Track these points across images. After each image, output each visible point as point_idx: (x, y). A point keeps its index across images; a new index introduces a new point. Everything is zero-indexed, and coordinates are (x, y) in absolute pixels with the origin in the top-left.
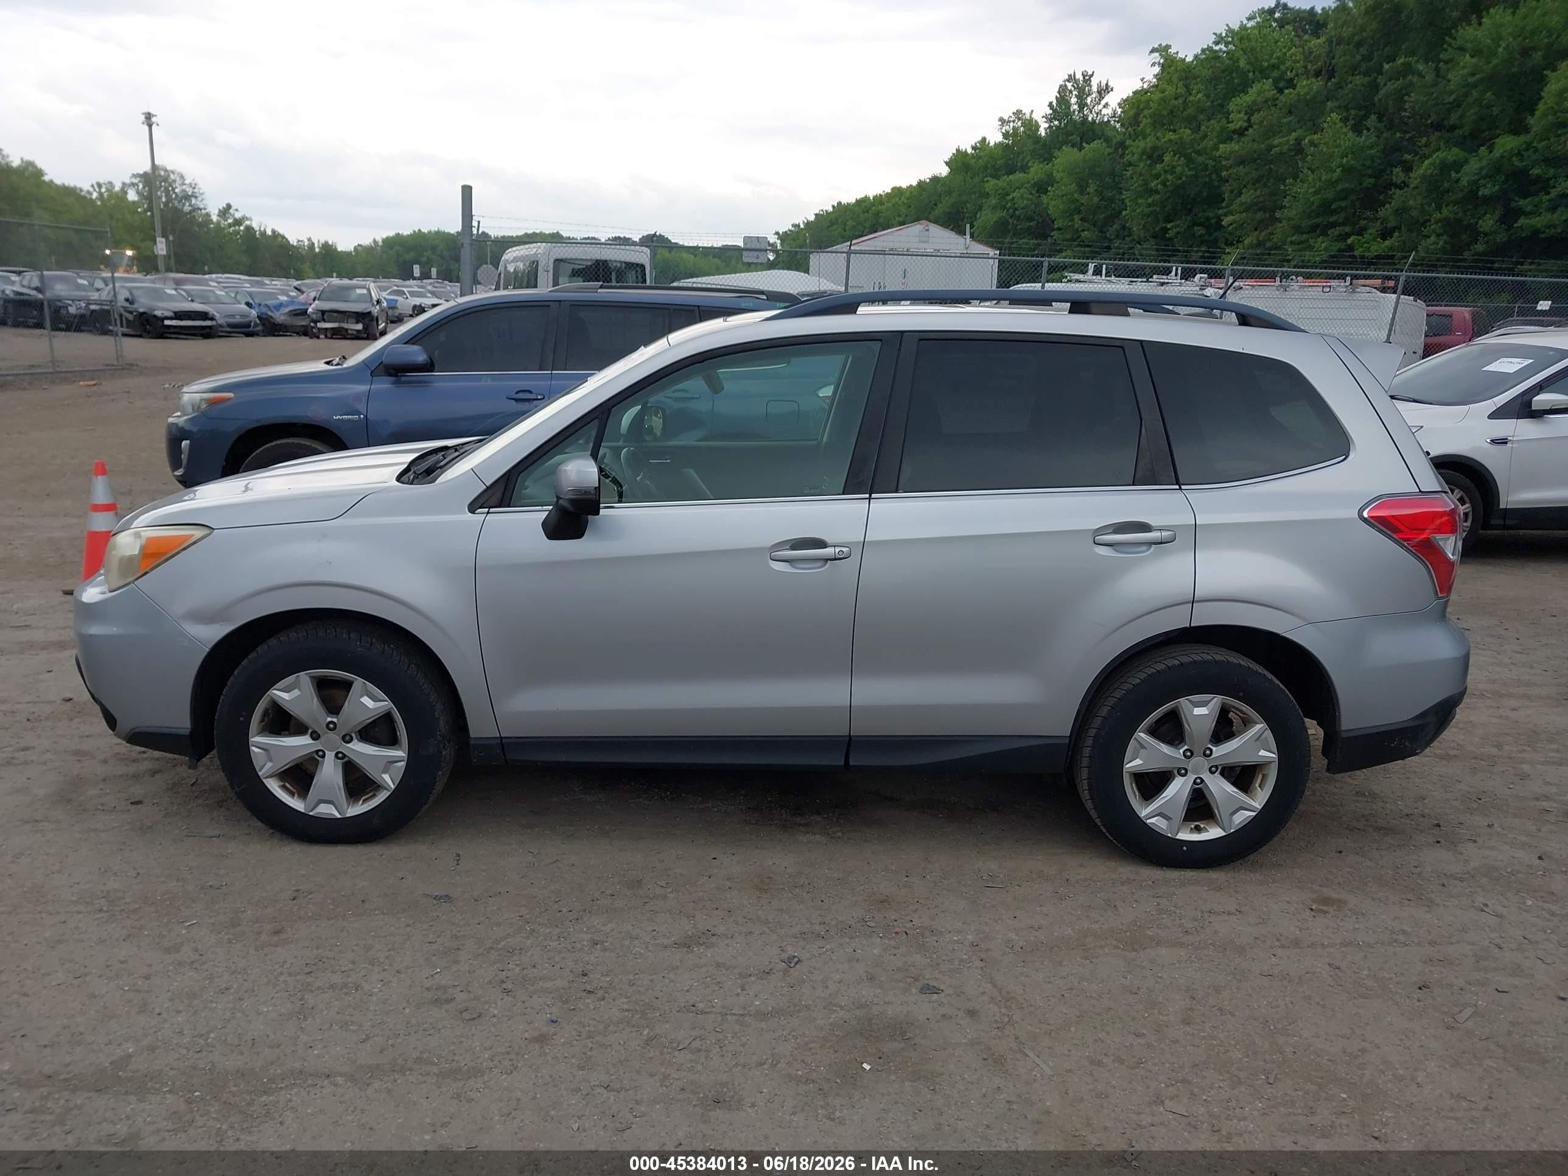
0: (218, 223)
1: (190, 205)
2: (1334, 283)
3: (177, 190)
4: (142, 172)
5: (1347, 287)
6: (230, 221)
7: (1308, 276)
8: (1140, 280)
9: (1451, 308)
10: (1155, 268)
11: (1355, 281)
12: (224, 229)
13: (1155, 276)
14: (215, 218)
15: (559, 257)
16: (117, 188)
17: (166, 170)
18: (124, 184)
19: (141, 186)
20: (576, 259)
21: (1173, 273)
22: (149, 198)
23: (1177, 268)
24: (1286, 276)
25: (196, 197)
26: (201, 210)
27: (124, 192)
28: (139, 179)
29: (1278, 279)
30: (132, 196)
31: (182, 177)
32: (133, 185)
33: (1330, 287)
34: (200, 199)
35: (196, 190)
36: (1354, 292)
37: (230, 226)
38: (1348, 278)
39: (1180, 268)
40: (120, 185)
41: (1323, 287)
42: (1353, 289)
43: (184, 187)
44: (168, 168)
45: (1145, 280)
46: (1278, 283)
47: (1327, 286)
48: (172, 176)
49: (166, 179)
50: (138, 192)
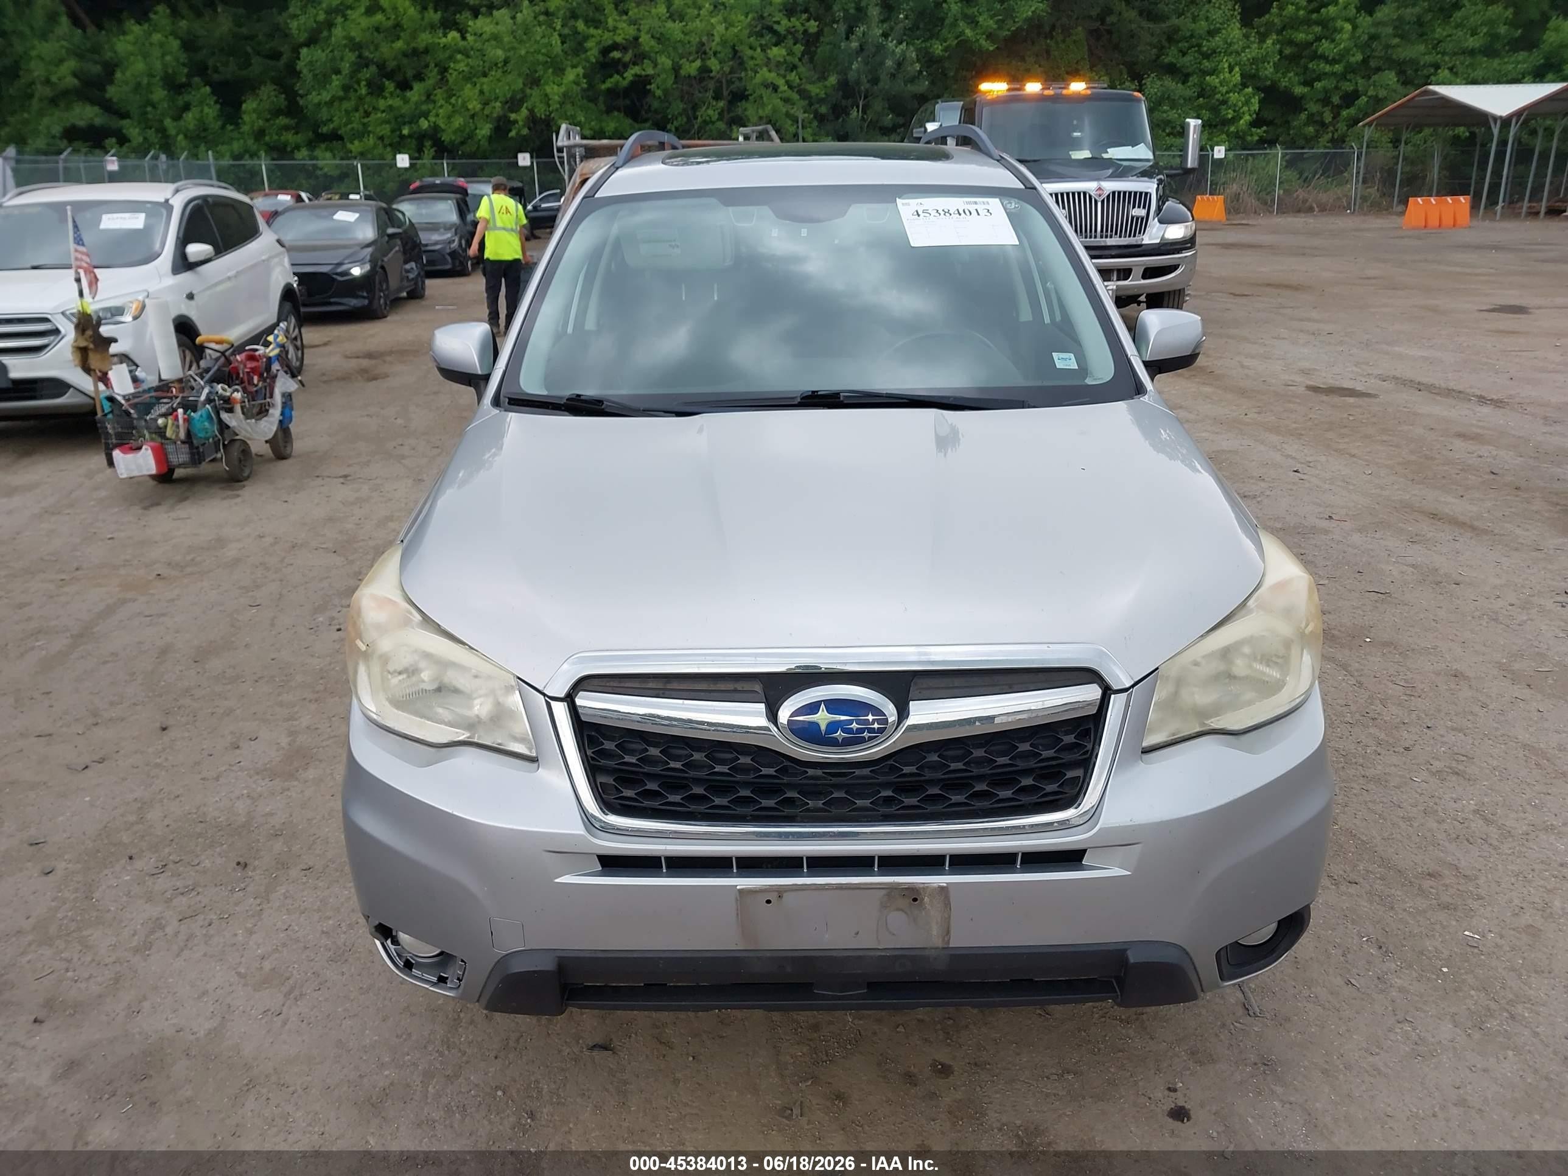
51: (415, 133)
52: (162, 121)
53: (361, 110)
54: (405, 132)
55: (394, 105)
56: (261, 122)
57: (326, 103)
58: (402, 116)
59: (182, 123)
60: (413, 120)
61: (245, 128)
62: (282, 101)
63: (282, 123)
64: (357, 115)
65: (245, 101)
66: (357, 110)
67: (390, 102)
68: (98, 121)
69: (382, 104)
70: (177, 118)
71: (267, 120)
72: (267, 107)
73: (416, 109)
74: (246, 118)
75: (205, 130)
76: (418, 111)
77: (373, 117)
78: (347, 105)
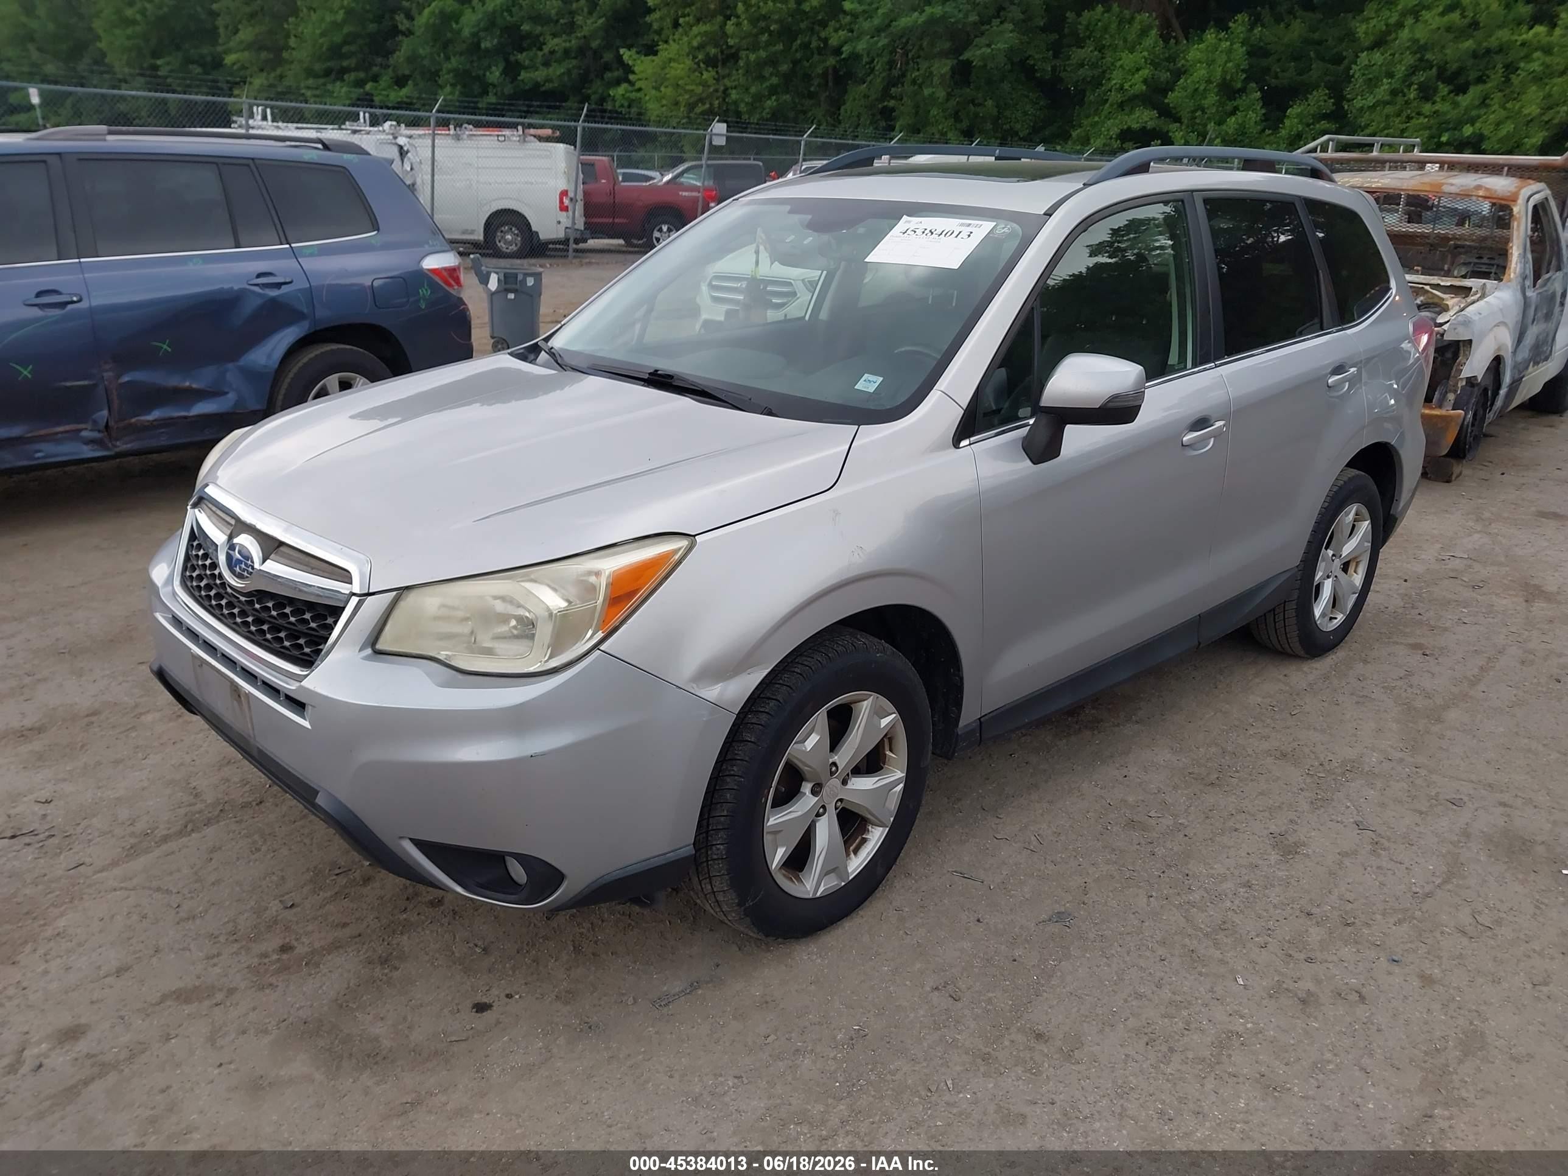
2: (507, 132)
5: (520, 136)
7: (478, 125)
8: (331, 127)
9: (594, 157)
10: (349, 112)
11: (527, 131)
13: (347, 123)
21: (362, 120)
23: (363, 115)
24: (459, 125)
29: (452, 127)
33: (504, 136)
36: (525, 141)
38: (520, 128)
39: (367, 115)
41: (498, 136)
42: (523, 140)
45: (336, 126)
46: (452, 132)
47: (502, 135)
51: (1455, 140)
52: (1205, 125)
53: (1404, 114)
54: (1444, 139)
55: (1441, 110)
56: (1300, 128)
57: (1369, 107)
58: (1447, 122)
59: (1224, 127)
60: (1458, 125)
61: (1283, 133)
62: (1329, 105)
63: (1322, 127)
64: (1397, 120)
65: (1291, 106)
66: (1399, 115)
67: (1437, 107)
68: (1150, 125)
69: (1427, 108)
70: (1220, 123)
71: (1308, 125)
72: (1312, 112)
73: (1464, 114)
74: (1287, 122)
75: (1244, 134)
76: (1466, 117)
77: (1414, 121)
78: (1389, 109)
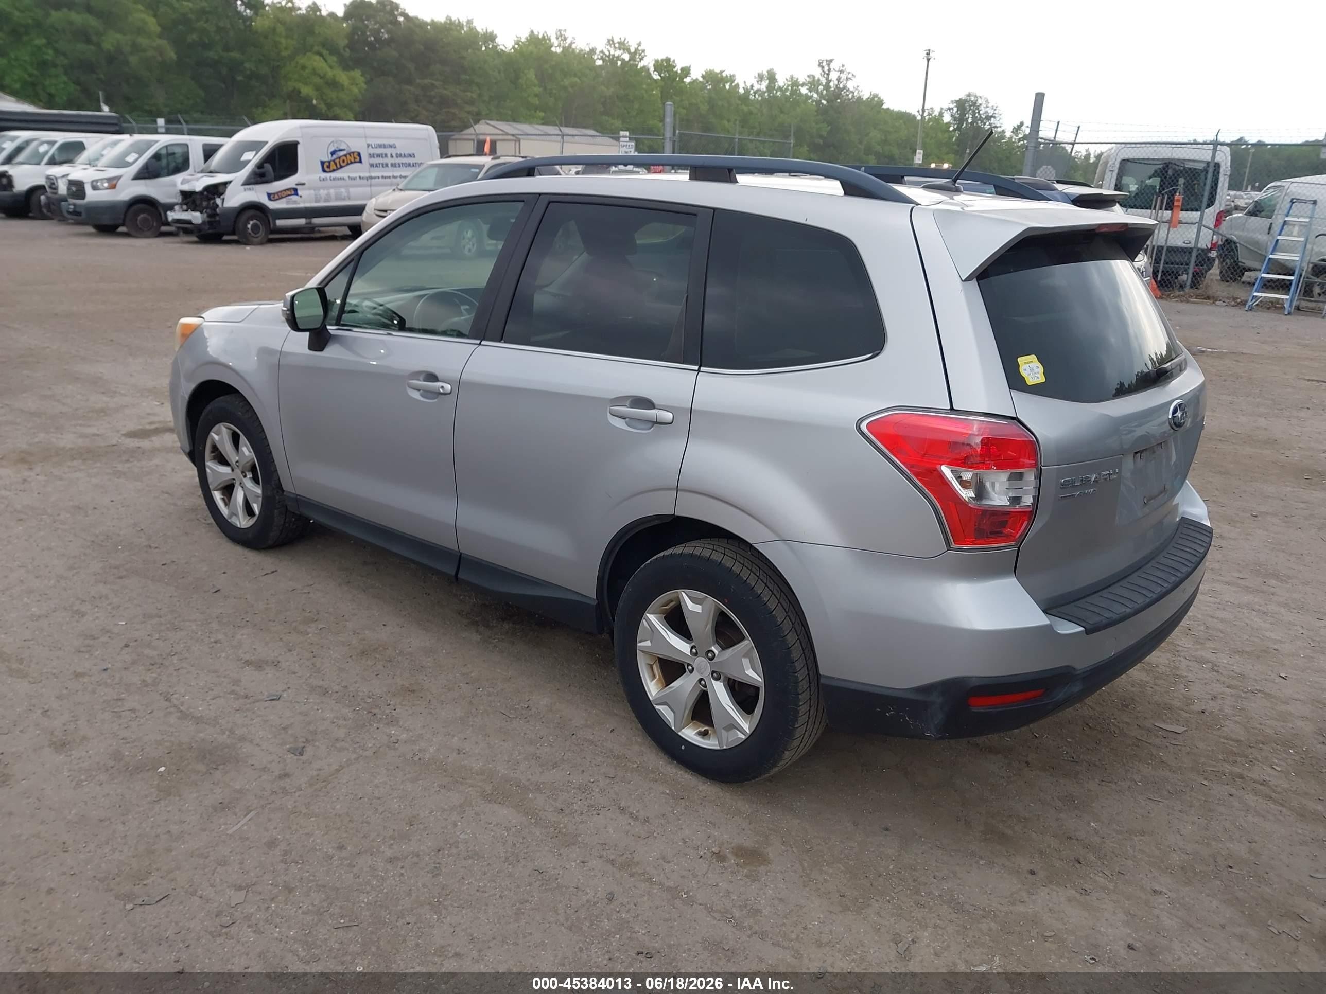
0: (1011, 138)
1: (990, 124)
3: (981, 112)
4: (958, 99)
6: (1020, 136)
12: (1013, 142)
14: (1008, 134)
15: (1126, 157)
16: (936, 113)
17: (976, 96)
18: (942, 109)
19: (955, 110)
20: (1148, 159)
22: (960, 119)
25: (995, 117)
26: (997, 127)
27: (941, 114)
28: (955, 104)
30: (947, 118)
31: (987, 101)
32: (950, 109)
34: (998, 119)
35: (996, 112)
37: (1019, 140)
40: (939, 110)
43: (988, 109)
44: (978, 95)
48: (980, 101)
49: (974, 104)
50: (952, 116)
